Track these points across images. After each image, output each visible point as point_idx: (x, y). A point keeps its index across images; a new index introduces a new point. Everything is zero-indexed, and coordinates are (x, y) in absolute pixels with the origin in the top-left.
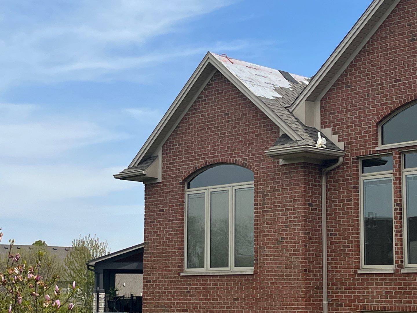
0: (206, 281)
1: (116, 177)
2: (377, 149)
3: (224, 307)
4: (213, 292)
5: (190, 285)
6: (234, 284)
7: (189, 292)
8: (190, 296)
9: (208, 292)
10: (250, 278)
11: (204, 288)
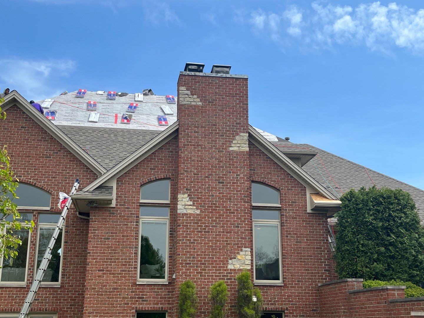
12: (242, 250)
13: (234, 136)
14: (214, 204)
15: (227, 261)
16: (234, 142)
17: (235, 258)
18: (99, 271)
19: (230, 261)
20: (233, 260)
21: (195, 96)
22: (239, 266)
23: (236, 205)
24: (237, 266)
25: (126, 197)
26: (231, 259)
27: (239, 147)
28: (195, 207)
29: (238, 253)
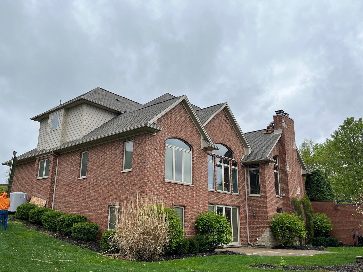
0: (176, 186)
3: (182, 198)
4: (178, 191)
5: (169, 186)
6: (186, 189)
7: (168, 190)
8: (169, 192)
9: (176, 191)
10: (192, 187)
11: (175, 189)
14: (293, 169)
15: (297, 191)
16: (294, 145)
21: (286, 124)
28: (290, 169)
29: (298, 188)
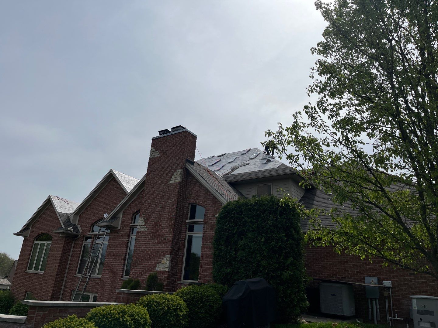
0: (31, 275)
1: (14, 234)
2: (89, 234)
6: (38, 277)
8: (25, 280)
10: (42, 275)
11: (30, 278)
12: (165, 257)
13: (173, 173)
14: (156, 223)
15: (156, 265)
16: (173, 177)
17: (160, 263)
18: (108, 270)
19: (157, 265)
20: (160, 264)
21: (157, 151)
22: (161, 268)
23: (167, 222)
24: (161, 269)
25: (125, 223)
26: (158, 263)
27: (175, 180)
28: (145, 226)
29: (163, 259)
